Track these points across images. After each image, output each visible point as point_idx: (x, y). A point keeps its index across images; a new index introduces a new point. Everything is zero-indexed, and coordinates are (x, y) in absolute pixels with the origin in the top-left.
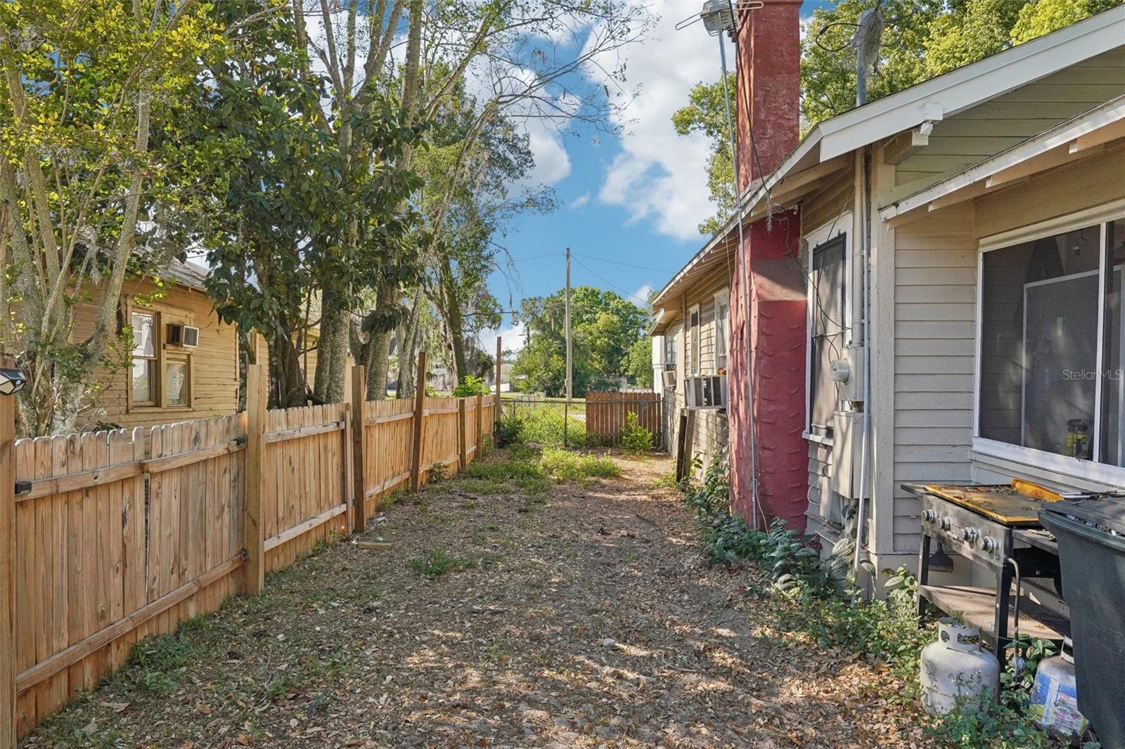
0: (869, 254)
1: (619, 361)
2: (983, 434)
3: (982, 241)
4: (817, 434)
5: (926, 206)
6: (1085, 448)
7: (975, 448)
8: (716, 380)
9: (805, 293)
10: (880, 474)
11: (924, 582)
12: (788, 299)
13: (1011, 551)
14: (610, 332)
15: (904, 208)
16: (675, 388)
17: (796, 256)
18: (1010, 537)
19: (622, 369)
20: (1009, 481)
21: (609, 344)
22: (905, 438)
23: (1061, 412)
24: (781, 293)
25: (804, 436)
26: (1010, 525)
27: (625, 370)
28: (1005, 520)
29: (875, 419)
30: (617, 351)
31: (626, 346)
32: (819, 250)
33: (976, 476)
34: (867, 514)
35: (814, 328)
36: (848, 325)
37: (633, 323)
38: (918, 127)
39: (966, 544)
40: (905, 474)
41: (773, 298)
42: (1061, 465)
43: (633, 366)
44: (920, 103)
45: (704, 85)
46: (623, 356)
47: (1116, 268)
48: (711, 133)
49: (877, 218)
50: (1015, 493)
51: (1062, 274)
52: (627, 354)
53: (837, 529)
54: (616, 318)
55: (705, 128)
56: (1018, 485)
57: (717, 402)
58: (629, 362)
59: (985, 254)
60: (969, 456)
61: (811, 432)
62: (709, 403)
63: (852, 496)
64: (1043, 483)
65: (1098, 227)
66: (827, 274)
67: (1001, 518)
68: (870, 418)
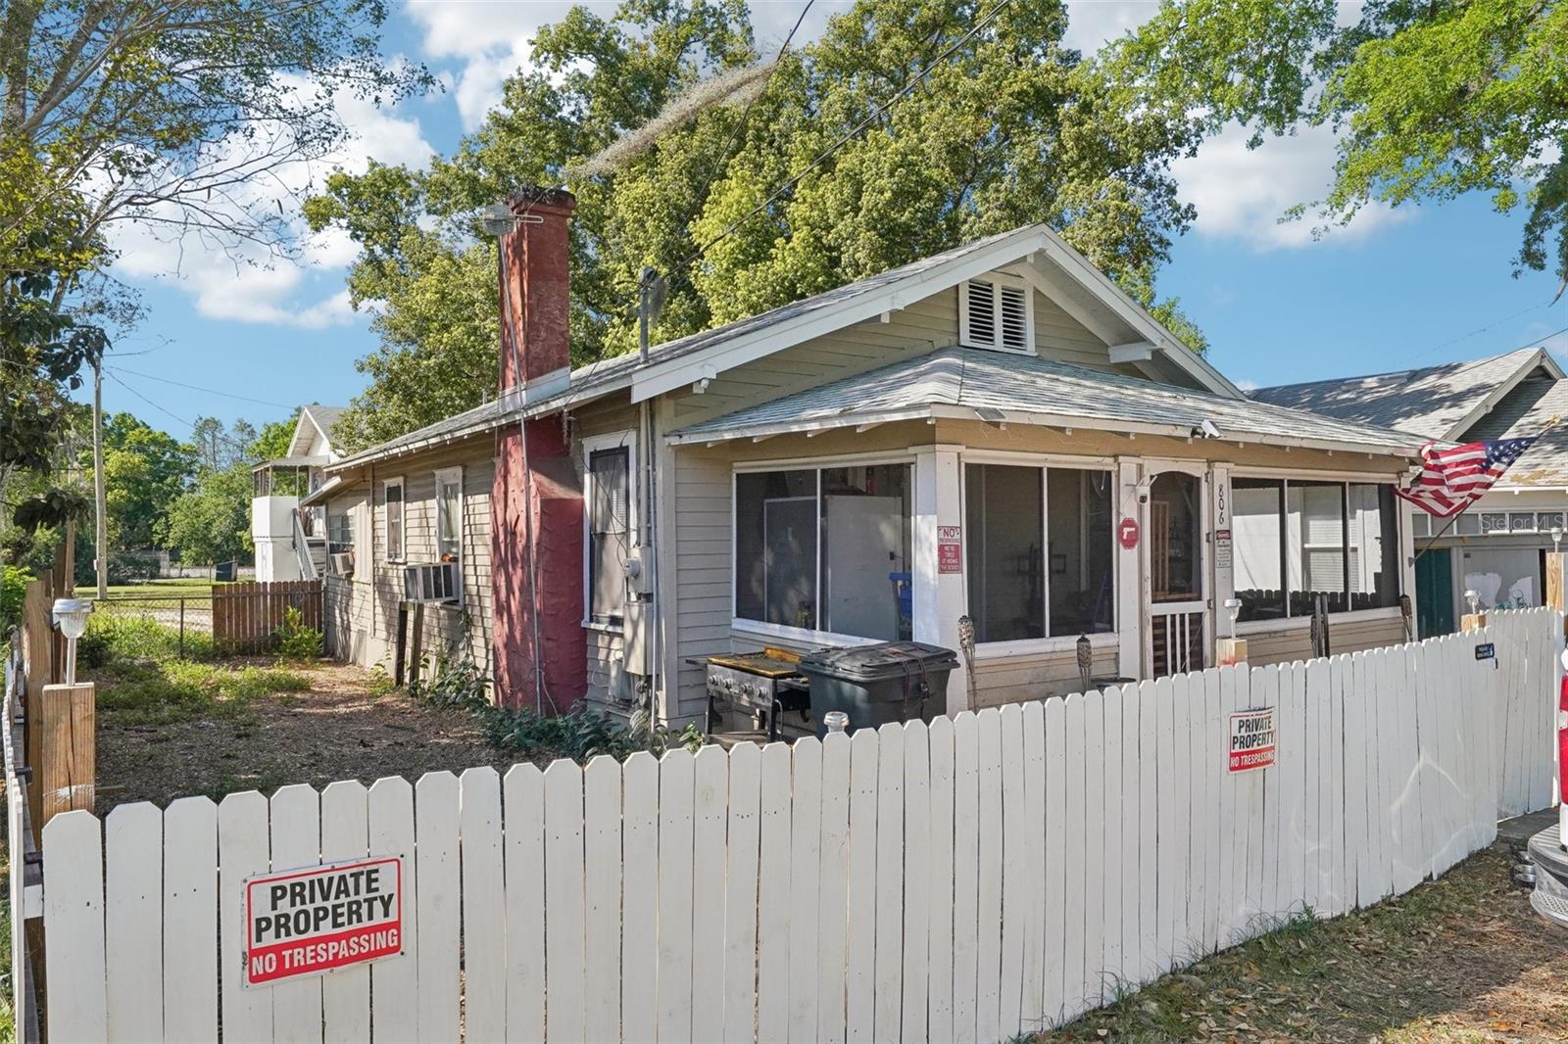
0: (654, 470)
1: (150, 527)
2: (739, 615)
3: (735, 464)
4: (598, 622)
5: (706, 443)
6: (810, 621)
7: (734, 626)
8: (447, 568)
9: (581, 491)
10: (668, 653)
11: (710, 732)
12: (567, 497)
13: (776, 694)
14: (128, 478)
15: (686, 440)
16: (351, 574)
17: (568, 453)
18: (775, 684)
19: (156, 538)
20: (763, 650)
21: (130, 500)
22: (686, 621)
23: (793, 597)
24: (560, 492)
25: (583, 624)
26: (775, 677)
27: (162, 540)
28: (772, 674)
29: (662, 608)
30: (145, 508)
31: (164, 503)
32: (595, 455)
33: (734, 648)
34: (659, 688)
35: (593, 527)
36: (633, 525)
37: (175, 467)
38: (699, 381)
39: (745, 697)
40: (689, 651)
41: (554, 496)
42: (795, 633)
43: (175, 533)
44: (701, 364)
45: (346, 171)
46: (157, 517)
47: (826, 497)
48: (358, 237)
49: (662, 443)
50: (766, 658)
51: (788, 496)
52: (166, 515)
53: (627, 704)
54: (137, 458)
55: (348, 228)
56: (769, 651)
57: (449, 593)
58: (169, 527)
59: (738, 475)
60: (729, 633)
61: (591, 620)
62: (438, 595)
63: (645, 671)
64: (785, 649)
65: (815, 471)
66: (605, 478)
67: (769, 673)
68: (658, 606)
